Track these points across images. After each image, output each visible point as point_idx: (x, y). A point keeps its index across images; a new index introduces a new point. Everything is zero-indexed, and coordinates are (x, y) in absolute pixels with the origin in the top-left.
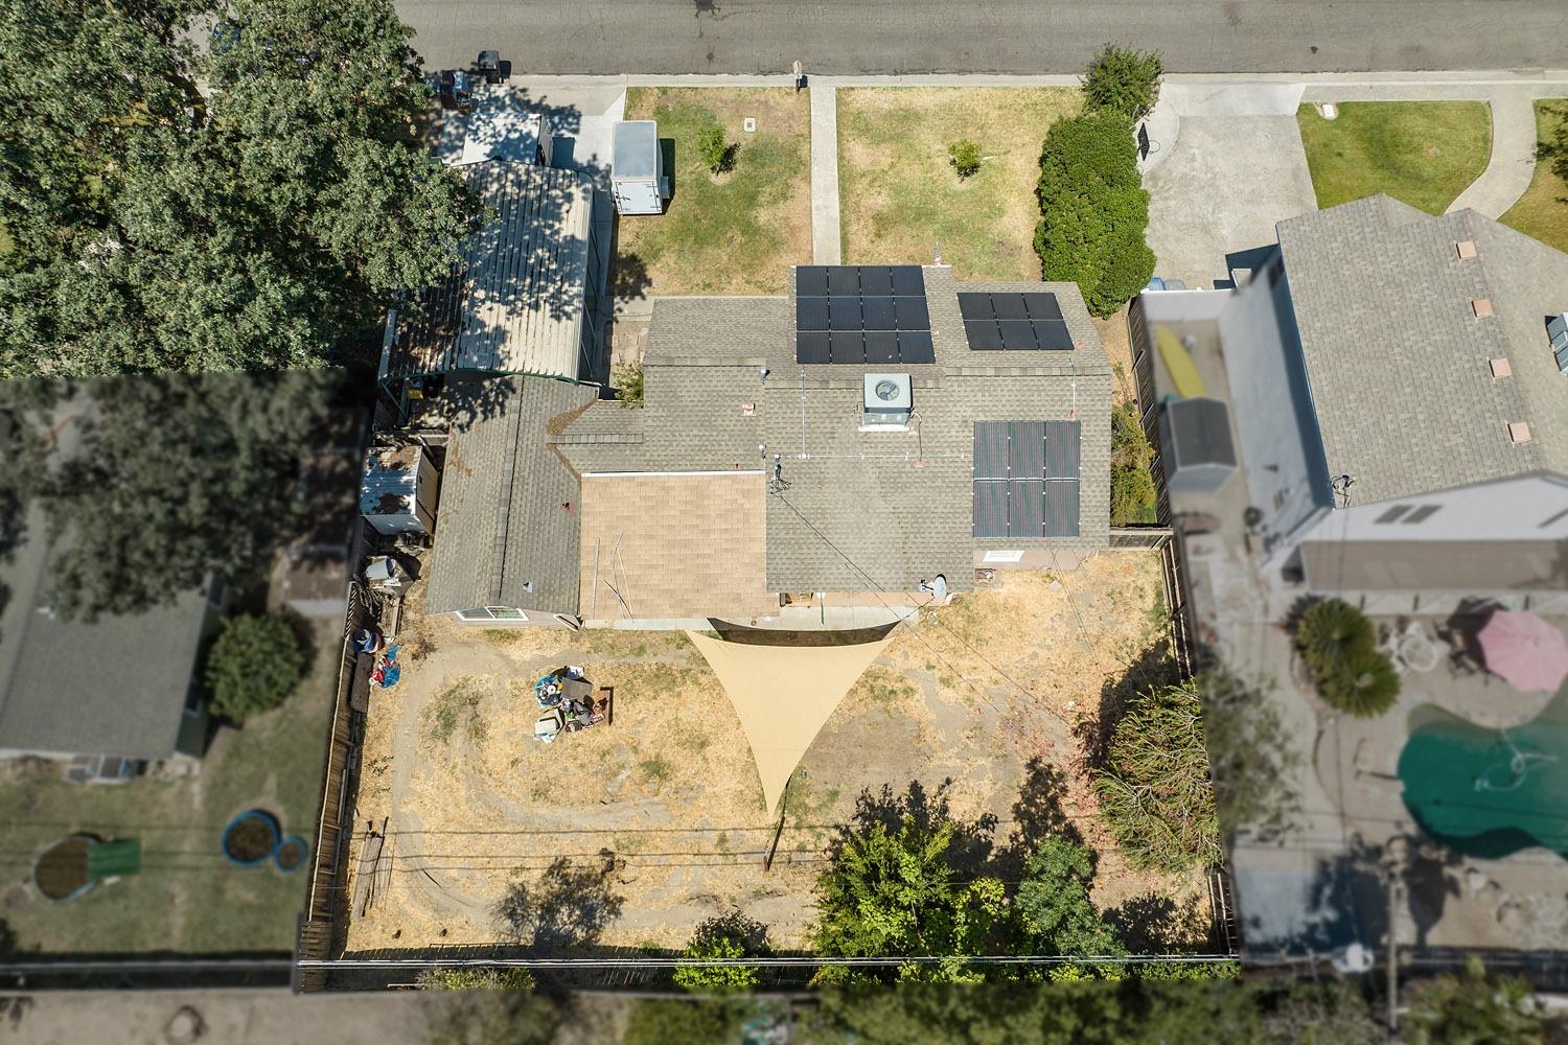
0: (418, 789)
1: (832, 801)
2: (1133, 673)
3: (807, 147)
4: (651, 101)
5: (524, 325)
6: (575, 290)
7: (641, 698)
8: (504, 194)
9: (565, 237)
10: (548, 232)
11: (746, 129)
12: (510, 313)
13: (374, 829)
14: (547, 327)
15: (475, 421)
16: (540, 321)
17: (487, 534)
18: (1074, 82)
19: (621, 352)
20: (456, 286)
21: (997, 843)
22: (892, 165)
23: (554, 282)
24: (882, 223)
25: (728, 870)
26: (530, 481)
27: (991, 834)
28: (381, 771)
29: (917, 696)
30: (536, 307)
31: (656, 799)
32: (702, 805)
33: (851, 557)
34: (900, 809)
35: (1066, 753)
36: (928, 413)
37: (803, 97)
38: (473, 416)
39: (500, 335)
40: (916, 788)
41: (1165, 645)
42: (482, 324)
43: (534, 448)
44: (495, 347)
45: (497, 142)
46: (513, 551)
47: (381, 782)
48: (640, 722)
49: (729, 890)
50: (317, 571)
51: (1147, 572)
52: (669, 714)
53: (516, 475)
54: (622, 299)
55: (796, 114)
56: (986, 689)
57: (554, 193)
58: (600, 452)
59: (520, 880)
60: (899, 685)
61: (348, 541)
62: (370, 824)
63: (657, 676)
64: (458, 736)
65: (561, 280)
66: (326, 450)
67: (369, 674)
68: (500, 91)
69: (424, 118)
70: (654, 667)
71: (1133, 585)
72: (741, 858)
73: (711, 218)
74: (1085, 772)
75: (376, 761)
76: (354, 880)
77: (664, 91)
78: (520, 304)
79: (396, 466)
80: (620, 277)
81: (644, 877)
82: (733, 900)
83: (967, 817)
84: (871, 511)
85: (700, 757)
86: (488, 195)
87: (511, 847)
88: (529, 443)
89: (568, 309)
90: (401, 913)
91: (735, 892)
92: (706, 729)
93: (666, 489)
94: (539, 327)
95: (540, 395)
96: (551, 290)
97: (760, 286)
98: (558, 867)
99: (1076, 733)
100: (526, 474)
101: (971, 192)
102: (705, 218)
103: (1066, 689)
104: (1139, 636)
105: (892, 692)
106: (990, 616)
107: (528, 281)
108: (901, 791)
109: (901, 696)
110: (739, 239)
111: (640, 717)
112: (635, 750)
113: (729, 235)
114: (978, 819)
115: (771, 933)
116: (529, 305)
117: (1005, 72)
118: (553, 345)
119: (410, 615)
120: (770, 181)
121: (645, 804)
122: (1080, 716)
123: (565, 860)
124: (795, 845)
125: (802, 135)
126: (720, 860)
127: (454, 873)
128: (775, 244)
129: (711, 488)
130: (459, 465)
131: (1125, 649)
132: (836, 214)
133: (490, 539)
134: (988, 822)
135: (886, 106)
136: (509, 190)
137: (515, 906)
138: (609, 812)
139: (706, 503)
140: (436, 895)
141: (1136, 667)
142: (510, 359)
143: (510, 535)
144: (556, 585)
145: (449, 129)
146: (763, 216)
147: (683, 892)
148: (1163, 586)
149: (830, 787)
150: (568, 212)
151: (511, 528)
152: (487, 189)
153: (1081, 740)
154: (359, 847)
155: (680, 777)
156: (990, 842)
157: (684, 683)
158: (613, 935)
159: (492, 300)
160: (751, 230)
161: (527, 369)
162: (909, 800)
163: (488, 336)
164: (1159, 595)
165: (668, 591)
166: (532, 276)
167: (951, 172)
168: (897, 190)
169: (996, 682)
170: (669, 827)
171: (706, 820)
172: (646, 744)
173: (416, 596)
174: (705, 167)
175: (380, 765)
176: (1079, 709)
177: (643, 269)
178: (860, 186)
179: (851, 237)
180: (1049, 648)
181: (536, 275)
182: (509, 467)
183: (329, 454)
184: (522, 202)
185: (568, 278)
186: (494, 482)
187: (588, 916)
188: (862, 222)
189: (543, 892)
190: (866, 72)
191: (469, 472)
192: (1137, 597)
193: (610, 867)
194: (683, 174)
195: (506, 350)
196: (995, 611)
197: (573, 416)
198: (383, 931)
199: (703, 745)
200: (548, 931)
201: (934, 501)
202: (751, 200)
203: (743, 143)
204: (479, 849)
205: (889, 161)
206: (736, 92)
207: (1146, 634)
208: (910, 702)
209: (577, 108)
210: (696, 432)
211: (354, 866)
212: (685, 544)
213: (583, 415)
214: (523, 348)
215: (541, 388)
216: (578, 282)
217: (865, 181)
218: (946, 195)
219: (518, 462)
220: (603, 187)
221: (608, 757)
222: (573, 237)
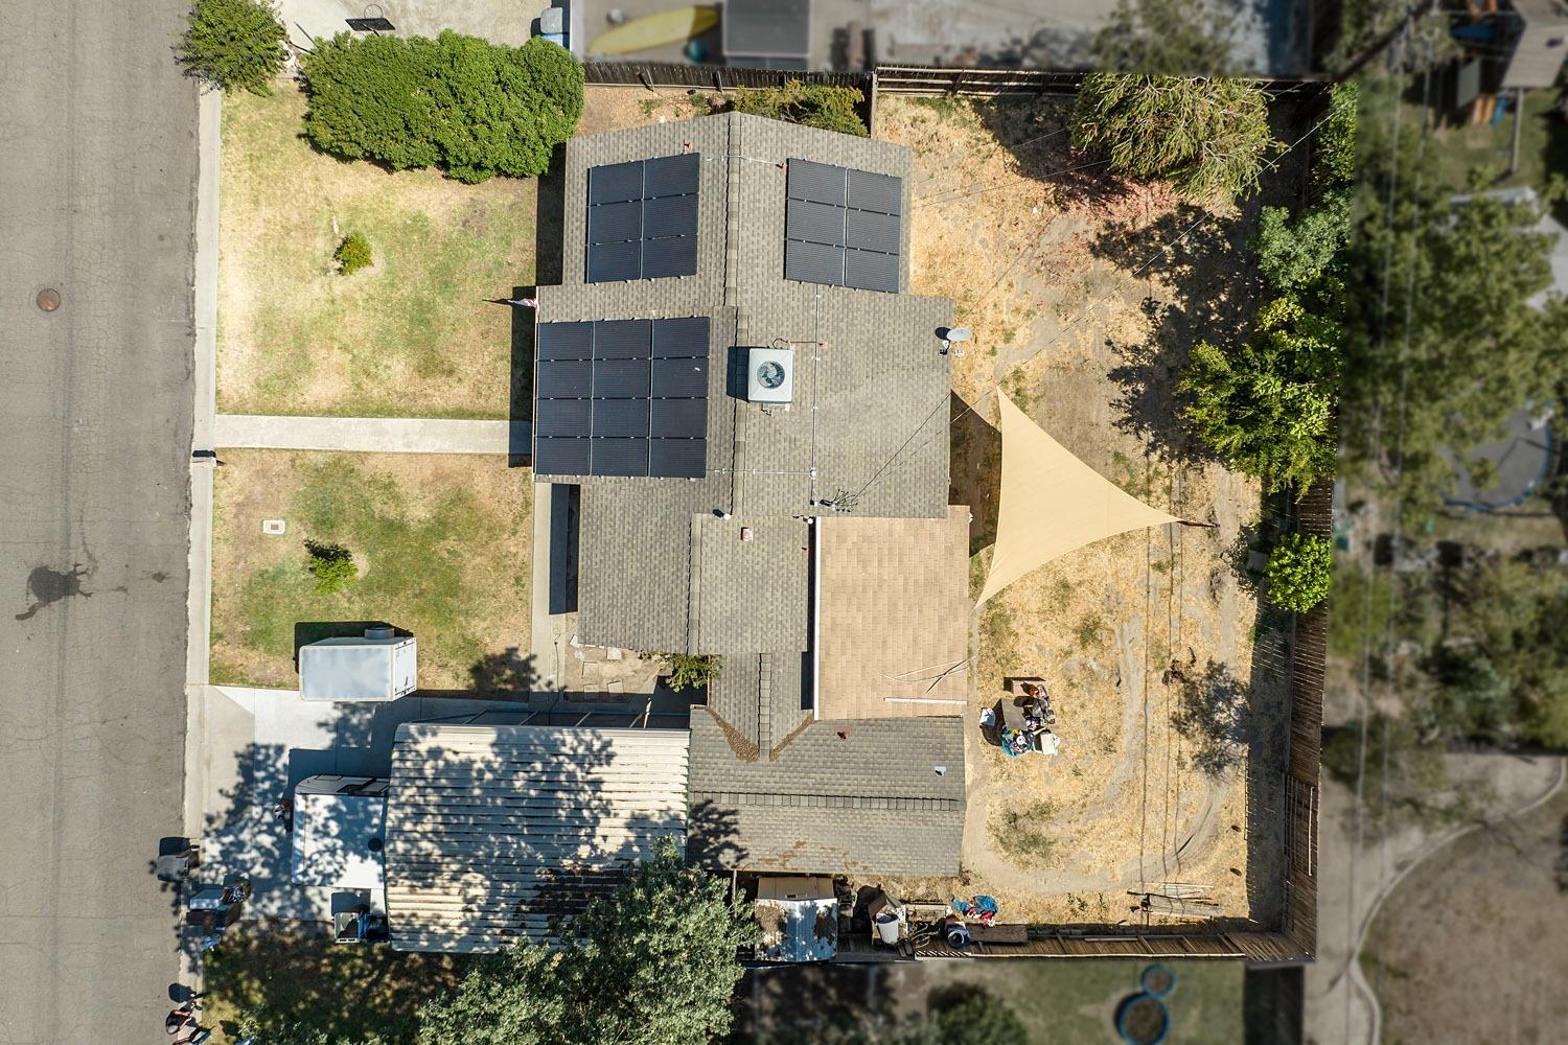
0: (1100, 865)
1: (1124, 458)
2: (1006, 142)
3: (312, 456)
4: (233, 654)
5: (623, 796)
6: (569, 739)
7: (1015, 649)
8: (435, 832)
9: (497, 755)
10: (488, 776)
11: (281, 531)
12: (608, 814)
13: (1138, 904)
14: (623, 769)
15: (736, 843)
16: (617, 778)
17: (881, 819)
18: (212, 102)
19: (605, 682)
20: (569, 880)
21: (1170, 300)
22: (345, 348)
23: (560, 764)
24: (432, 365)
25: (1187, 561)
26: (818, 776)
27: (1162, 305)
28: (1083, 905)
29: (1023, 368)
30: (596, 784)
31: (1117, 632)
32: (1124, 586)
33: (916, 427)
34: (1134, 392)
35: (1084, 221)
36: (774, 331)
37: (230, 456)
38: (729, 845)
39: (638, 822)
40: (1116, 375)
41: (978, 105)
42: (627, 846)
43: (778, 774)
44: (655, 827)
45: (343, 849)
46: (902, 789)
47: (1092, 902)
48: (1040, 649)
49: (1206, 561)
50: (896, 995)
51: (896, 111)
52: (1034, 620)
53: (813, 792)
54: (534, 682)
55: (259, 467)
56: (1017, 296)
57: (429, 772)
58: (780, 701)
59: (1189, 760)
60: (1010, 385)
61: (863, 967)
62: (1134, 909)
63: (993, 634)
64: (1048, 830)
65: (556, 755)
66: (756, 1005)
67: (984, 927)
68: (211, 850)
69: (255, 943)
70: (983, 636)
71: (909, 128)
72: (1177, 550)
73: (420, 576)
74: (1104, 205)
75: (1072, 910)
76: (1187, 916)
77: (216, 637)
78: (595, 803)
79: (781, 926)
80: (503, 686)
81: (1191, 643)
82: (1214, 557)
83: (1144, 327)
84: (869, 403)
85: (1078, 590)
86: (437, 852)
87: (1160, 769)
88: (772, 780)
89: (597, 745)
90: (1216, 870)
91: (1208, 555)
92: (1050, 583)
93: (834, 626)
94: (624, 778)
95: (711, 772)
96: (572, 767)
97: (519, 518)
98: (1179, 724)
99: (1065, 209)
100: (810, 782)
101: (388, 252)
102: (420, 584)
103: (1021, 215)
104: (967, 131)
105: (1018, 392)
106: (940, 285)
107: (560, 795)
108: (1117, 391)
109: (1022, 384)
110: (451, 542)
111: (1035, 649)
112: (1068, 653)
113: (445, 555)
114: (1145, 316)
115: (1246, 521)
116: (594, 792)
117: (193, 190)
118: (647, 760)
119: (920, 891)
120: (366, 504)
121: (1123, 641)
122: (1048, 203)
123: (1172, 718)
124: (1165, 497)
125: (293, 460)
126: (1177, 569)
127: (1181, 822)
128: (460, 498)
129: (834, 577)
130: (786, 856)
131: (980, 147)
132: (418, 422)
133: (888, 816)
134: (1149, 307)
135: (248, 350)
136: (429, 827)
137: (1212, 763)
138: (1128, 678)
139: (849, 583)
140: (1202, 837)
141: (999, 138)
142: (669, 809)
143: (884, 794)
144: (934, 741)
145: (273, 909)
146: (419, 512)
147: (1206, 604)
148: (913, 96)
149: (1110, 461)
150: (456, 753)
151: (877, 794)
152: (429, 855)
153: (1072, 205)
154: (1157, 916)
155: (1097, 608)
156: (1170, 307)
157: (1001, 605)
158: (1241, 669)
159: (591, 836)
160: (440, 527)
161: (683, 789)
162: (1126, 383)
163: (640, 838)
164: (921, 102)
165: (940, 623)
166: (554, 791)
167: (360, 275)
168: (384, 343)
169: (1011, 285)
170: (1145, 619)
171: (1139, 583)
172: (1064, 643)
173: (899, 887)
174: (343, 586)
175: (1076, 905)
176: (1041, 203)
177: (490, 659)
178: (375, 392)
179: (451, 406)
180: (976, 226)
181: (552, 787)
182: (804, 801)
183: (760, 1001)
184: (446, 811)
185: (553, 748)
186: (819, 816)
187: (1224, 694)
188: (429, 391)
189: (1200, 738)
190: (189, 374)
191: (799, 844)
192: (923, 126)
193: (1176, 674)
194: (350, 610)
195: (657, 814)
196: (934, 279)
197: (730, 732)
198: (1231, 885)
199: (1066, 586)
200: (1236, 732)
201: (862, 333)
202: (393, 528)
203: (305, 536)
204: (1160, 801)
205: (336, 351)
206: (222, 545)
207: (965, 123)
208: (1029, 374)
209: (241, 749)
210: (768, 595)
211: (1173, 918)
212: (893, 606)
213: (730, 722)
214: (654, 795)
215: (701, 772)
216: (557, 735)
217: (367, 384)
218: (392, 285)
219: (797, 792)
220: (370, 712)
221: (1075, 681)
222: (493, 745)
